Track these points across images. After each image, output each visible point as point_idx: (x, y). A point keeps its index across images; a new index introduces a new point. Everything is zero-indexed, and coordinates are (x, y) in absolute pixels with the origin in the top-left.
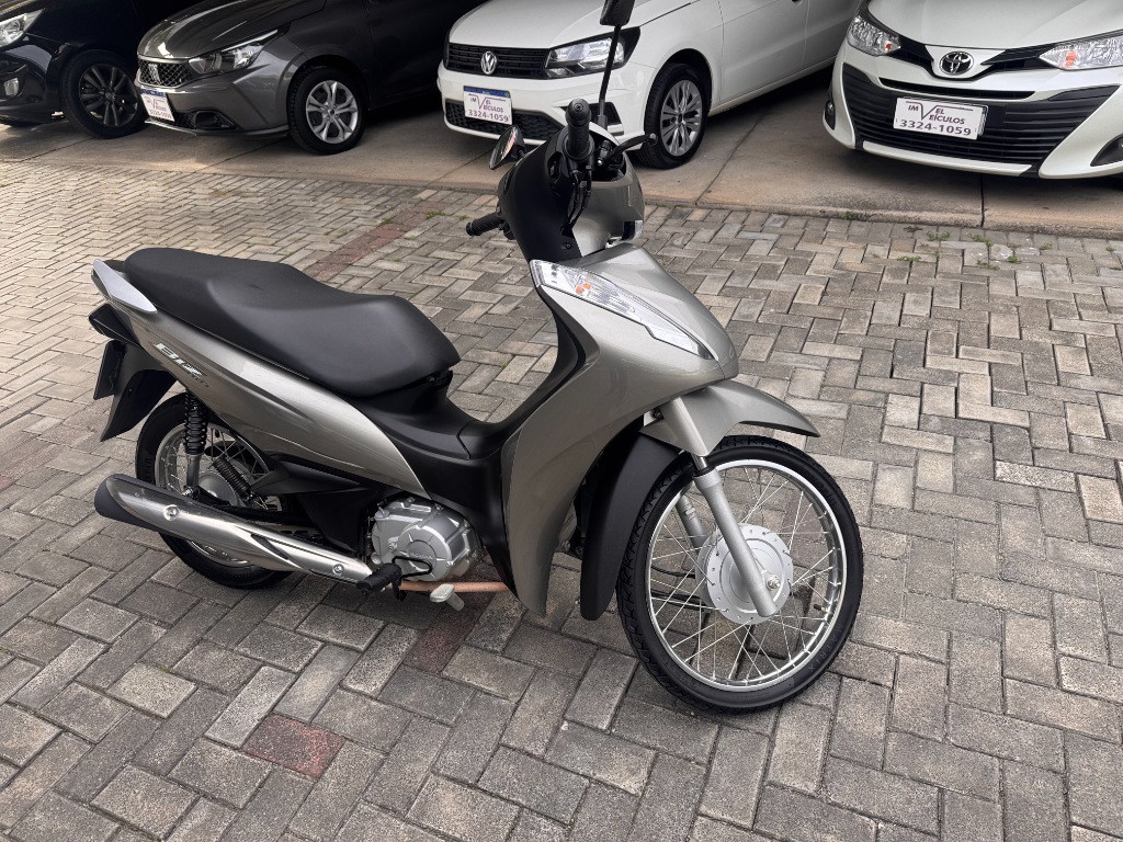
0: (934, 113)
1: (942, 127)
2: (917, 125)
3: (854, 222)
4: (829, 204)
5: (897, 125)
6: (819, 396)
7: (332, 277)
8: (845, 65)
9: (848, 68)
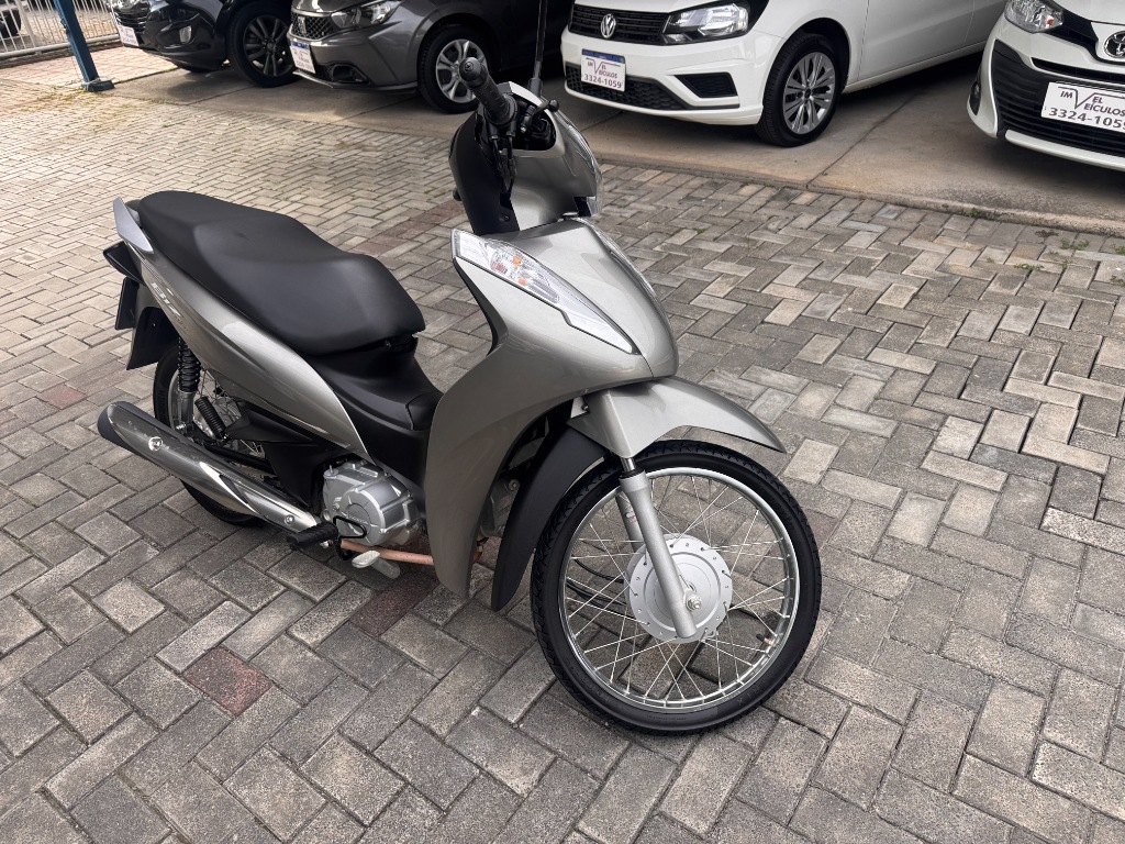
0: (1090, 102)
1: (1099, 118)
2: (1068, 114)
3: (979, 221)
4: (956, 197)
5: (1046, 113)
6: (869, 409)
7: (417, 236)
8: (998, 42)
9: (1001, 47)
